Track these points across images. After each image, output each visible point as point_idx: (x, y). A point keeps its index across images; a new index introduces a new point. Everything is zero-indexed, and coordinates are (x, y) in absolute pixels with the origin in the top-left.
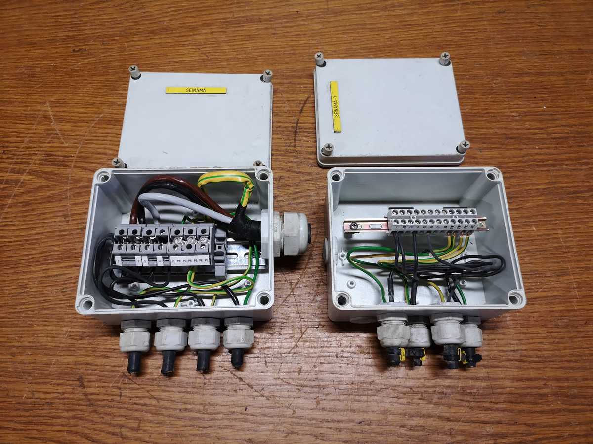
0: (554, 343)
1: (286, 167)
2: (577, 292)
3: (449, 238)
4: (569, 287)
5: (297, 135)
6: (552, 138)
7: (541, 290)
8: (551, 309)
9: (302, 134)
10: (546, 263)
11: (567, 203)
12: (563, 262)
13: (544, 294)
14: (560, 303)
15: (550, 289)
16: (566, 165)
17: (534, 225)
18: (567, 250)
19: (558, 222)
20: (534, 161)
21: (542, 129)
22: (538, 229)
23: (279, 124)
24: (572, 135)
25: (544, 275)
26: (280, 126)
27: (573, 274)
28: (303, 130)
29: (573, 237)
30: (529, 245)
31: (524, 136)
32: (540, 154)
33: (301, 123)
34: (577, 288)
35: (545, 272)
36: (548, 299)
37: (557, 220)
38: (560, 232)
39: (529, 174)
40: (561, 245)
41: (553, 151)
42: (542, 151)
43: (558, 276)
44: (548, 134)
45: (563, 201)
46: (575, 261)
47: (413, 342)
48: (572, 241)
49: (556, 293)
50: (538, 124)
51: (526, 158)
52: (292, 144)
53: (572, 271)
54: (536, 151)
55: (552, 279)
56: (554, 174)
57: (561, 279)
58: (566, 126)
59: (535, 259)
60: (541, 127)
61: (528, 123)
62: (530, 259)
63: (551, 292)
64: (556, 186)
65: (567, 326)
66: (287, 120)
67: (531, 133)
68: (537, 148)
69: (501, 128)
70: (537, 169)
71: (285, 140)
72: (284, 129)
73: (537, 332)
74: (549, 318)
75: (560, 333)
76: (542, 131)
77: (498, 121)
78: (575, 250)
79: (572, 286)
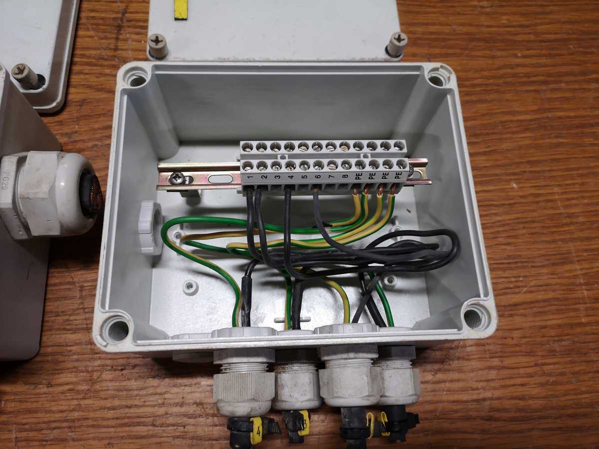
0: (547, 383)
1: (96, 84)
2: (585, 292)
3: (357, 198)
4: (572, 284)
5: (122, 32)
6: (541, 41)
7: (525, 289)
8: (544, 323)
9: (131, 30)
10: (534, 243)
11: (567, 144)
12: (562, 240)
13: (529, 297)
14: (559, 311)
15: (541, 288)
16: (566, 83)
17: (515, 179)
18: (568, 220)
19: (554, 174)
20: (515, 75)
21: (527, 26)
22: (521, 185)
23: (93, 14)
24: (575, 36)
25: (531, 264)
26: (93, 18)
27: (578, 261)
28: (133, 23)
29: (577, 198)
30: (506, 213)
31: (499, 38)
32: (524, 66)
33: (131, 13)
34: (585, 284)
35: (532, 258)
36: (537, 305)
37: (552, 171)
38: (556, 190)
39: (508, 96)
40: (558, 211)
41: (544, 61)
42: (528, 61)
43: (554, 264)
44: (536, 34)
45: (561, 140)
46: (582, 240)
47: (285, 401)
48: (576, 205)
49: (550, 295)
50: (521, 19)
51: (501, 72)
52: (112, 46)
53: (577, 256)
54: (518, 61)
55: (545, 270)
56: (548, 96)
57: (560, 269)
58: (564, 23)
59: (515, 237)
60: (526, 23)
61: (505, 17)
62: (508, 237)
63: (543, 293)
64: (550, 115)
65: (568, 352)
66: (107, 7)
67: (509, 33)
68: (519, 55)
69: (463, 25)
70: (519, 88)
71: (102, 39)
72: (101, 22)
73: (517, 366)
74: (538, 339)
75: (557, 366)
76: (527, 30)
77: (459, 14)
78: (581, 219)
79: (578, 281)
